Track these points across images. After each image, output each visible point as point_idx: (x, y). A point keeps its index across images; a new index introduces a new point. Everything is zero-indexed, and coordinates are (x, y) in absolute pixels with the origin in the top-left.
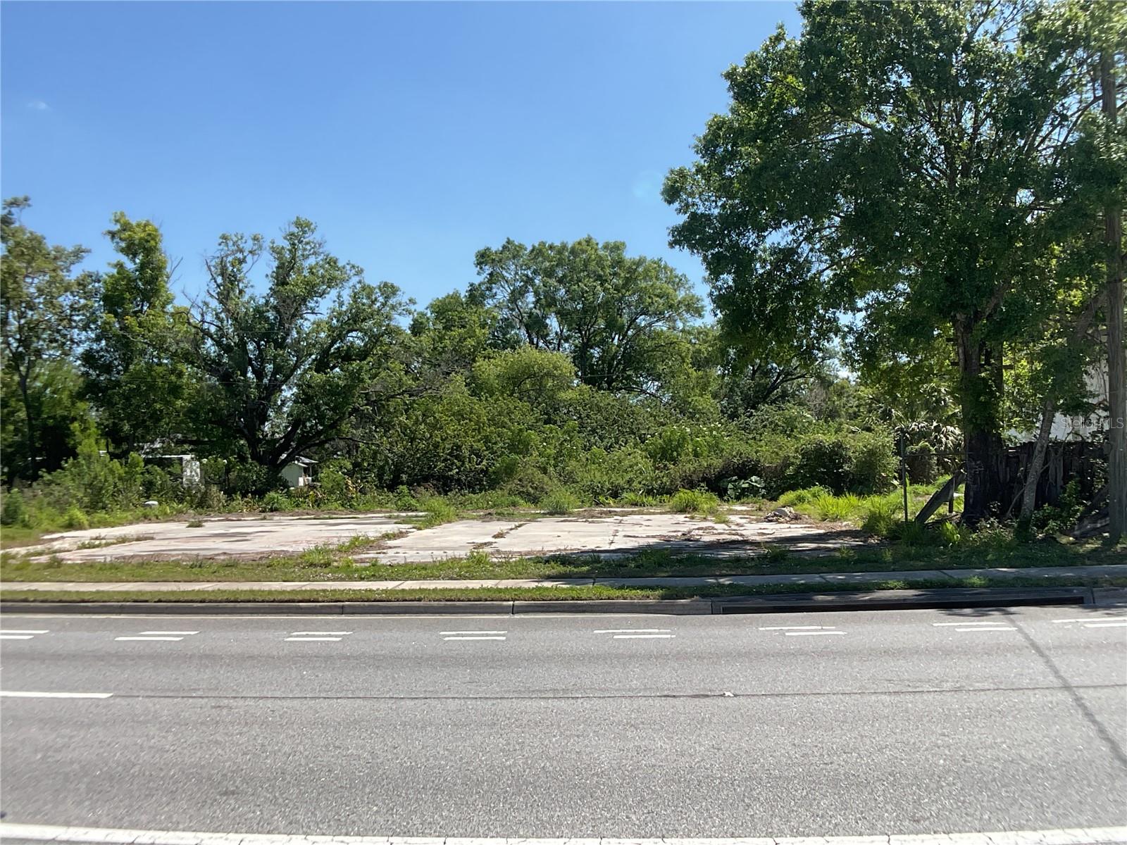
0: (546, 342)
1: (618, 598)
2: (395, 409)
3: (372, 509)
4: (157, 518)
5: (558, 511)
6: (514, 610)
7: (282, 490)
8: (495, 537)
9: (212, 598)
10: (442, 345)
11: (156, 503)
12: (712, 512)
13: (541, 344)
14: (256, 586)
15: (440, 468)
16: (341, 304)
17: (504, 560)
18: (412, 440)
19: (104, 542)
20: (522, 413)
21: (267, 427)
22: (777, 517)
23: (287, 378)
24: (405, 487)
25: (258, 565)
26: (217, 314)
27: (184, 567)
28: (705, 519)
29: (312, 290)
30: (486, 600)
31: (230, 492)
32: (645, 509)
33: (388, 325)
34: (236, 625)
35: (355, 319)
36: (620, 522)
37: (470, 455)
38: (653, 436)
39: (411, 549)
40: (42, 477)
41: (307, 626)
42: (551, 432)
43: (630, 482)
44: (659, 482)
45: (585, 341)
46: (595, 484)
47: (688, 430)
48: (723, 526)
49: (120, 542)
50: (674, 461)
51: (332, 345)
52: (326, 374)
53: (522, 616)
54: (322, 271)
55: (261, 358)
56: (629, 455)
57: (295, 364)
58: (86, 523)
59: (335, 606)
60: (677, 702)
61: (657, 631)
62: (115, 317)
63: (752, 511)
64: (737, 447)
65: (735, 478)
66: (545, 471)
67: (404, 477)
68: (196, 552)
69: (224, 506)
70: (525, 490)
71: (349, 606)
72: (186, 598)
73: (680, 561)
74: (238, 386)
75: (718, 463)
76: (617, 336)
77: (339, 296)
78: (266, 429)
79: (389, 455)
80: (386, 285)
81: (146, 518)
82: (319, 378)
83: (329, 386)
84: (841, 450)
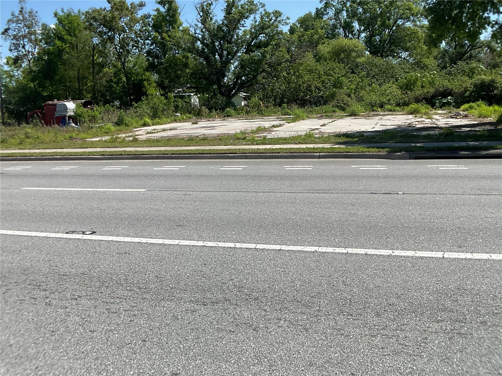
0: (352, 35)
1: (366, 152)
2: (281, 69)
3: (271, 115)
4: (180, 121)
5: (353, 114)
6: (320, 157)
7: (232, 107)
8: (321, 126)
9: (194, 153)
10: (303, 39)
11: (180, 114)
12: (426, 114)
13: (350, 36)
14: (212, 148)
15: (302, 96)
16: (256, 22)
17: (320, 136)
18: (289, 83)
19: (156, 131)
20: (339, 69)
21: (226, 80)
22: (456, 116)
23: (233, 57)
24: (285, 104)
25: (216, 139)
26: (201, 30)
27: (185, 141)
28: (422, 117)
29: (243, 16)
30: (308, 153)
31: (210, 109)
32: (394, 113)
33: (277, 30)
34: (202, 163)
35: (262, 28)
36: (381, 119)
37: (315, 89)
38: (402, 78)
39: (283, 131)
40: (134, 105)
41: (230, 164)
42: (353, 78)
43: (389, 100)
44: (403, 100)
45: (371, 33)
46: (372, 101)
47: (419, 75)
48: (430, 120)
49: (163, 131)
50: (411, 90)
51: (252, 41)
52: (249, 54)
53: (323, 160)
54: (247, 6)
55: (222, 48)
56: (390, 87)
57: (236, 51)
58: (151, 123)
59: (243, 155)
60: (376, 195)
61: (380, 166)
62: (159, 34)
63: (446, 113)
64: (443, 83)
65: (440, 97)
66: (349, 96)
67: (285, 100)
68: (191, 134)
69: (208, 115)
70: (340, 105)
71: (249, 155)
72: (183, 153)
73: (401, 136)
74: (212, 62)
75: (432, 90)
76: (387, 30)
77: (255, 18)
78: (225, 81)
79: (279, 90)
80: (276, 12)
81: (175, 121)
82: (246, 57)
83: (251, 60)
84: (493, 84)
